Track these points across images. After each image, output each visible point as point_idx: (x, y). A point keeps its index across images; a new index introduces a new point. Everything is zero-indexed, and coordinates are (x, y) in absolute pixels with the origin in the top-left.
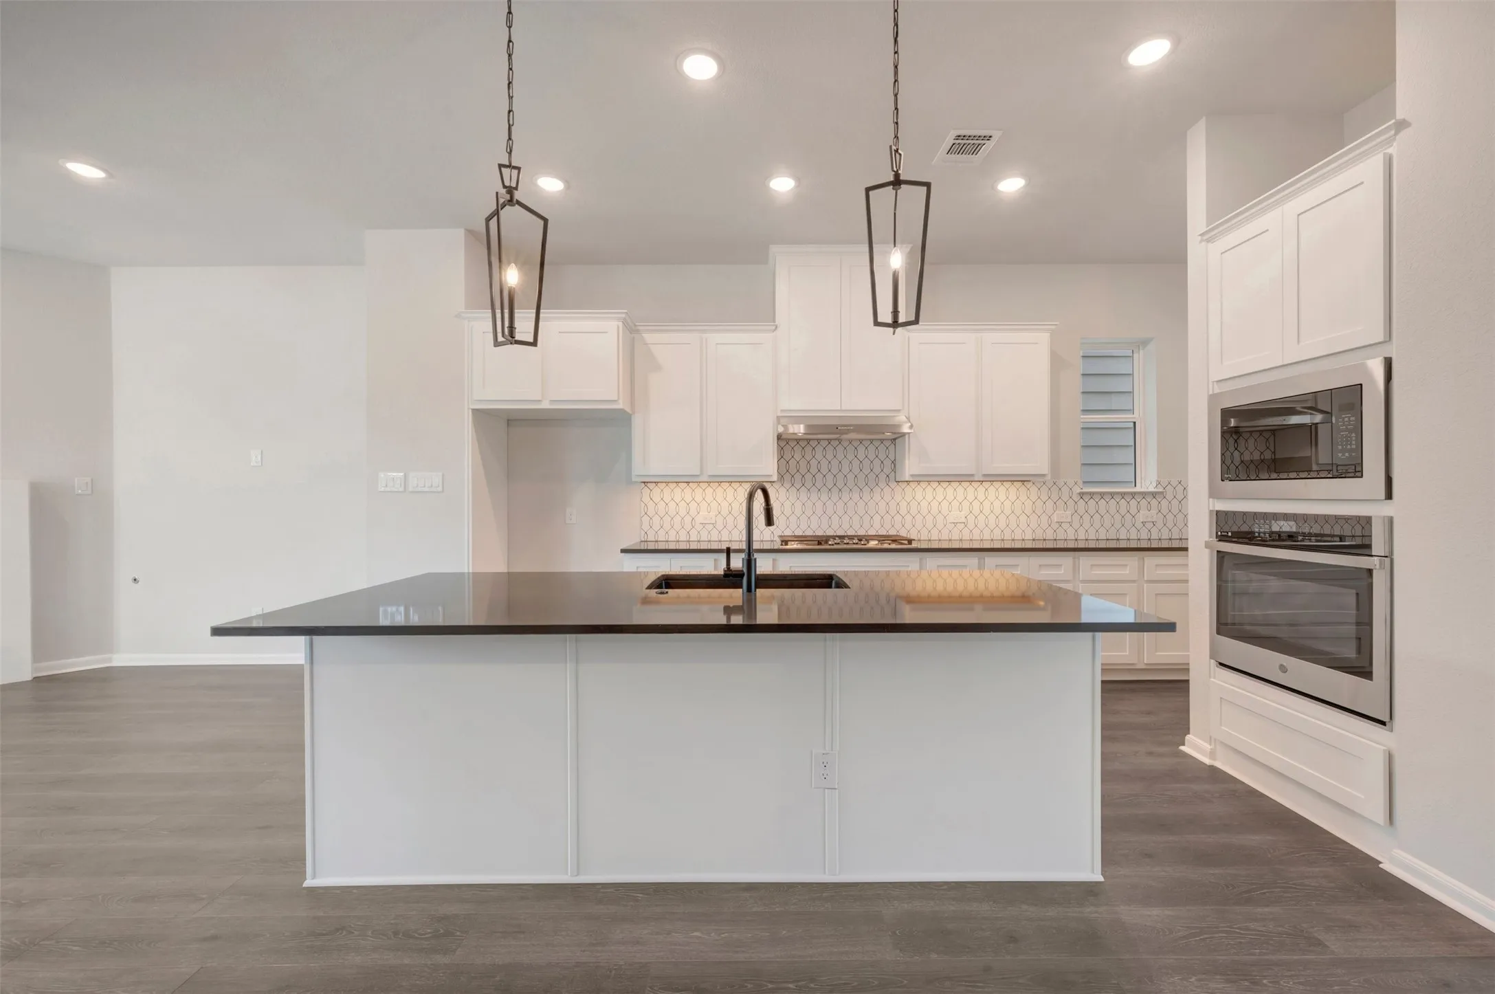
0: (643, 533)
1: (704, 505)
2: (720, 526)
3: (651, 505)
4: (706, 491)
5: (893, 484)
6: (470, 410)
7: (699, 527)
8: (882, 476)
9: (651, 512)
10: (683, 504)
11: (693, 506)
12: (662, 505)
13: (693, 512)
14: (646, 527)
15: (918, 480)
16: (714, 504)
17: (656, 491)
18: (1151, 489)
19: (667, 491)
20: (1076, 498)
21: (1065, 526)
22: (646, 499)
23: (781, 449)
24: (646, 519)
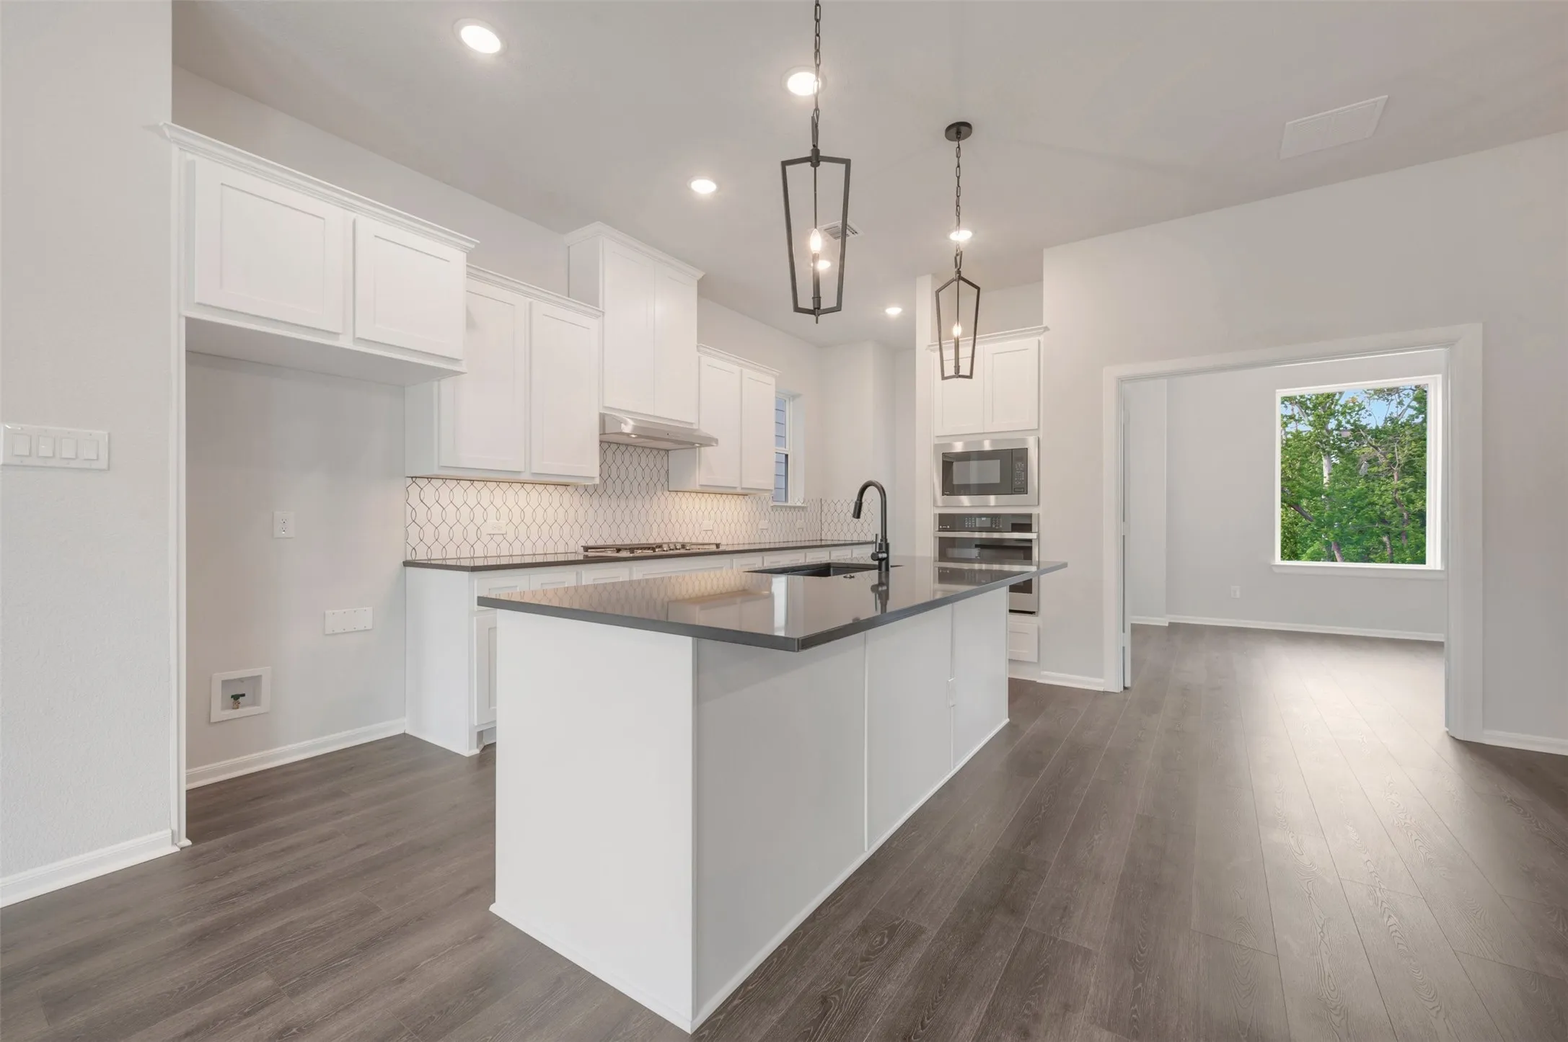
0: (409, 549)
1: (492, 510)
2: (511, 537)
3: (421, 509)
4: (494, 492)
5: (667, 493)
6: (183, 322)
7: (486, 539)
8: (659, 486)
9: (421, 519)
10: (465, 509)
11: (478, 511)
12: (436, 509)
13: (479, 521)
14: (413, 540)
15: (706, 491)
16: (504, 510)
17: (429, 490)
18: (799, 504)
19: (444, 491)
20: (770, 509)
21: (765, 532)
22: (414, 500)
23: (603, 452)
24: (413, 530)
